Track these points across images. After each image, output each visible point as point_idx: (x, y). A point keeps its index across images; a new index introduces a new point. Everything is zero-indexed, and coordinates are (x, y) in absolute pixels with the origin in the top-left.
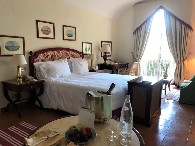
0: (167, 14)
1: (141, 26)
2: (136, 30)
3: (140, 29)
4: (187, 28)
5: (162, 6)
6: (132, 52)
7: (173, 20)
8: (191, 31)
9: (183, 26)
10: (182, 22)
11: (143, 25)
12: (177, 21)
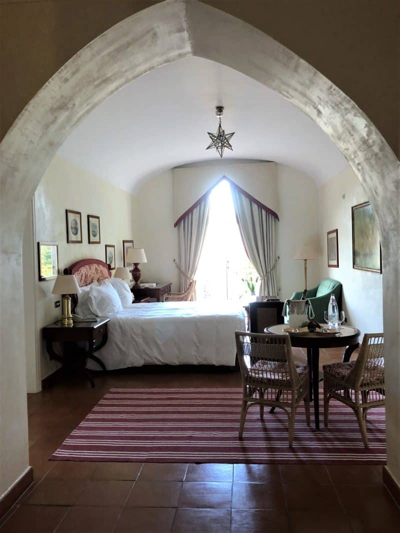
0: (235, 191)
1: (190, 211)
2: (181, 217)
3: (190, 216)
4: (270, 215)
5: (226, 175)
6: (174, 260)
7: (246, 202)
8: (276, 219)
9: (264, 212)
10: (261, 206)
11: (194, 208)
12: (253, 203)
